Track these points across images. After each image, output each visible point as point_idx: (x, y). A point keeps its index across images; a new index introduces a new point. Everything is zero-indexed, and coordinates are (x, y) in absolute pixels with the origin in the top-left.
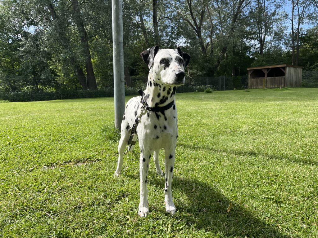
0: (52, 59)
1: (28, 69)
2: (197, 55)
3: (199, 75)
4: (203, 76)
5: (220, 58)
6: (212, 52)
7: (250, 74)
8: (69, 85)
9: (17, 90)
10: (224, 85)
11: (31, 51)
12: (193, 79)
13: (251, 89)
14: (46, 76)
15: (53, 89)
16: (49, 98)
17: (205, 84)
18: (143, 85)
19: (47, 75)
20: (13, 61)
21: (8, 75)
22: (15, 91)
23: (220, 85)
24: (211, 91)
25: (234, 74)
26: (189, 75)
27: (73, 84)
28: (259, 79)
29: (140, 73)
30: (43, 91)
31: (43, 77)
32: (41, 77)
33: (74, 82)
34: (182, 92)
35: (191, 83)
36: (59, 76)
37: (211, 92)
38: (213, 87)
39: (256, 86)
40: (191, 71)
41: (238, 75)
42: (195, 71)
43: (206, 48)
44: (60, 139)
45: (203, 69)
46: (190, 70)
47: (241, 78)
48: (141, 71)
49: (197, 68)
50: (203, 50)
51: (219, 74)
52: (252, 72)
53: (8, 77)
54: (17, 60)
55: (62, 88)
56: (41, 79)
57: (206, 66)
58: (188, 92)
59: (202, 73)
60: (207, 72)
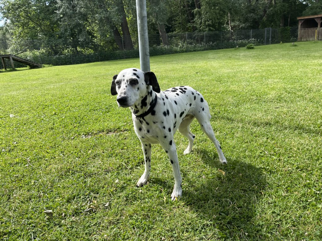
0: (88, 19)
1: (67, 32)
2: (240, 4)
3: (241, 28)
4: (246, 29)
5: (266, 6)
7: (300, 24)
8: (107, 45)
9: (59, 54)
10: (270, 37)
11: (67, 13)
12: (235, 32)
13: (301, 41)
14: (83, 38)
15: (91, 51)
16: (88, 60)
17: (248, 37)
18: (179, 43)
19: (85, 37)
20: (52, 24)
21: (49, 39)
22: (57, 55)
23: (265, 38)
24: (252, 46)
25: (283, 24)
26: (230, 28)
27: (110, 44)
28: (310, 30)
29: (177, 29)
30: (82, 53)
31: (81, 39)
32: (79, 40)
33: (110, 42)
34: (222, 48)
35: (233, 37)
36: (96, 37)
37: (253, 48)
38: (257, 40)
39: (306, 38)
40: (233, 24)
41: (287, 26)
42: (237, 23)
44: (96, 109)
45: (246, 20)
46: (231, 22)
47: (290, 28)
48: (178, 27)
49: (239, 20)
51: (265, 26)
52: (303, 22)
53: (50, 41)
54: (56, 23)
55: (100, 49)
56: (79, 41)
57: (250, 17)
58: (228, 48)
59: (245, 25)
60: (251, 24)
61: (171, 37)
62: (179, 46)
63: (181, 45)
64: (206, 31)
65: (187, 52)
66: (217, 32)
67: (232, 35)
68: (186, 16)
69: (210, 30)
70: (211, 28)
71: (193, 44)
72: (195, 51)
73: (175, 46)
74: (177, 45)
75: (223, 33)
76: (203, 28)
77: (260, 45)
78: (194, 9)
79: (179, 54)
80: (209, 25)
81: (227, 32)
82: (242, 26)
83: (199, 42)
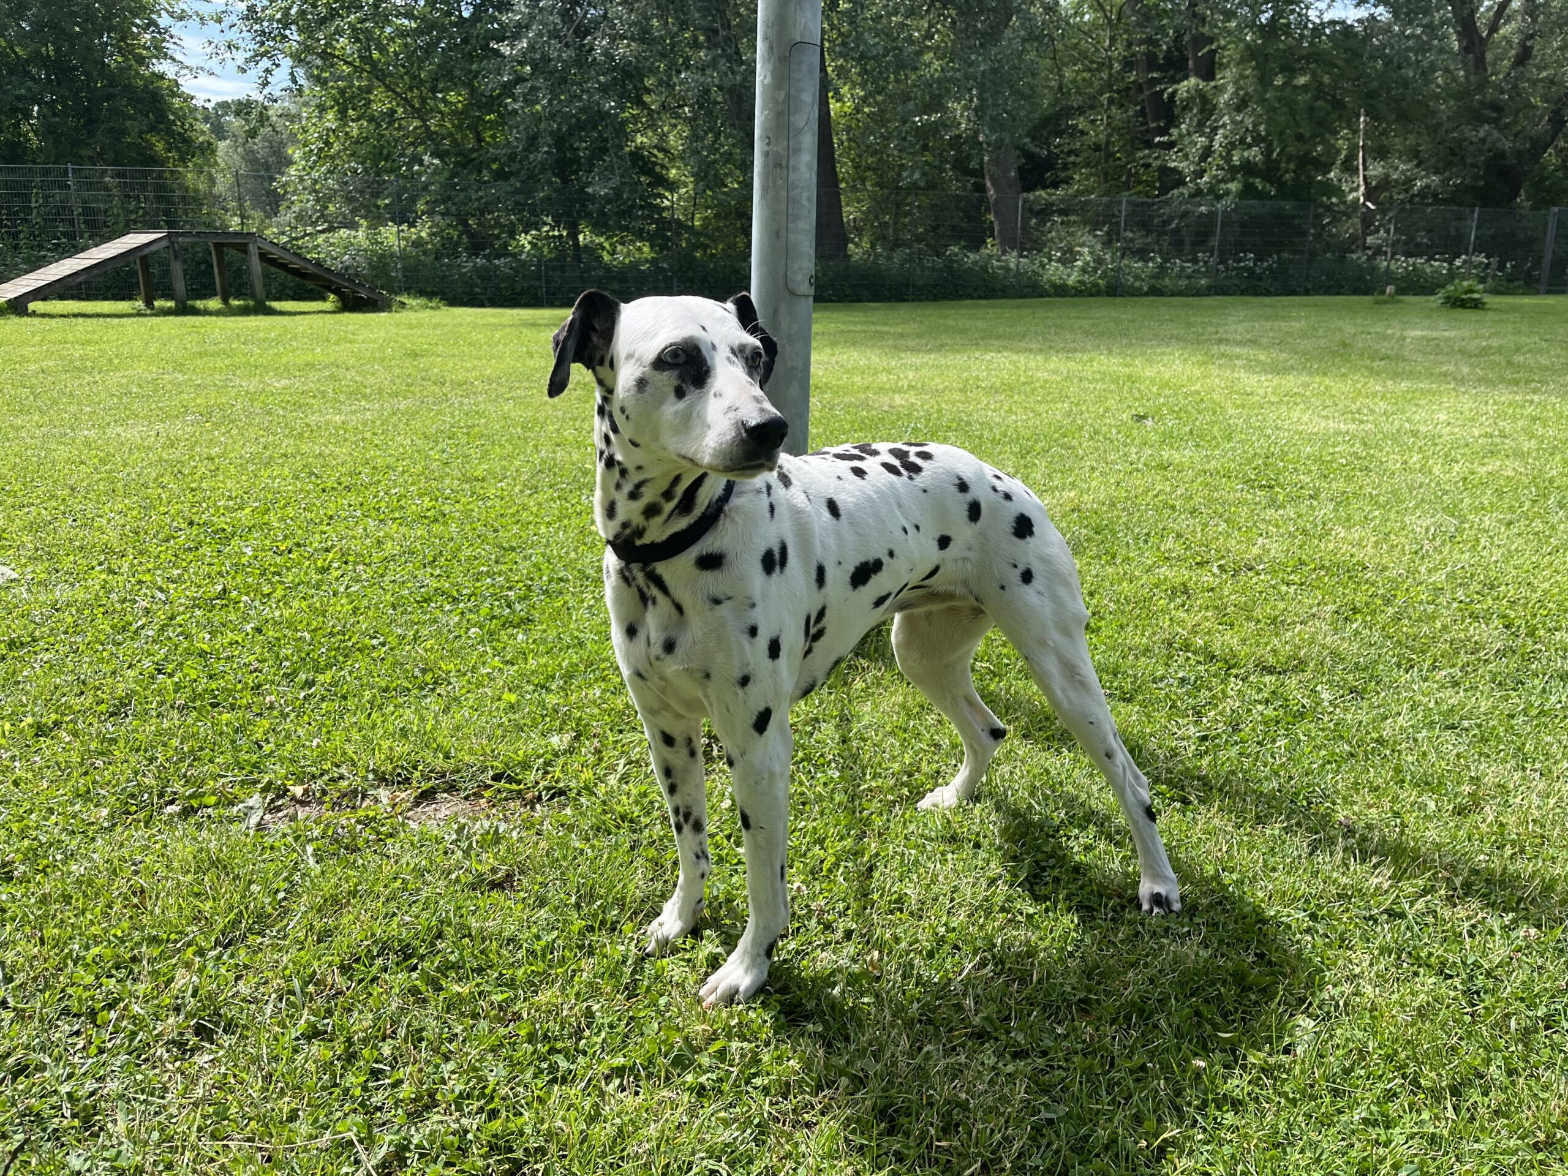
0: (646, 97)
1: (537, 149)
2: (1427, 74)
3: (1423, 194)
4: (1444, 202)
6: (1524, 56)
9: (487, 252)
12: (1384, 213)
15: (642, 249)
17: (1452, 246)
18: (1082, 245)
19: (618, 180)
20: (477, 108)
22: (478, 255)
23: (1547, 260)
24: (1476, 296)
26: (1362, 189)
29: (1077, 177)
30: (599, 258)
31: (598, 189)
32: (590, 190)
34: (1307, 293)
35: (1370, 240)
37: (1476, 305)
38: (1501, 267)
40: (1376, 170)
42: (1401, 168)
43: (1484, 34)
45: (1451, 158)
46: (1369, 161)
48: (1087, 165)
49: (1414, 155)
50: (1466, 49)
51: (1548, 196)
53: (454, 187)
54: (494, 101)
55: (683, 244)
57: (1471, 143)
58: (1338, 294)
59: (1444, 182)
60: (1476, 178)
61: (1044, 213)
62: (1079, 263)
63: (1085, 256)
64: (1227, 193)
65: (1115, 296)
66: (1287, 206)
67: (1368, 227)
68: (1131, 113)
69: (1248, 191)
70: (1259, 183)
71: (1151, 259)
72: (1156, 292)
73: (1059, 260)
74: (1068, 258)
75: (1320, 210)
76: (1215, 177)
77: (1514, 294)
78: (1178, 82)
79: (1076, 299)
80: (1247, 167)
81: (1342, 207)
82: (1428, 186)
83: (1187, 248)
